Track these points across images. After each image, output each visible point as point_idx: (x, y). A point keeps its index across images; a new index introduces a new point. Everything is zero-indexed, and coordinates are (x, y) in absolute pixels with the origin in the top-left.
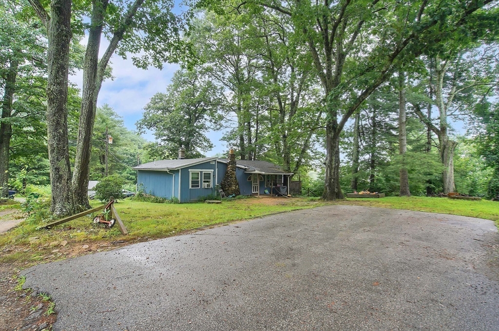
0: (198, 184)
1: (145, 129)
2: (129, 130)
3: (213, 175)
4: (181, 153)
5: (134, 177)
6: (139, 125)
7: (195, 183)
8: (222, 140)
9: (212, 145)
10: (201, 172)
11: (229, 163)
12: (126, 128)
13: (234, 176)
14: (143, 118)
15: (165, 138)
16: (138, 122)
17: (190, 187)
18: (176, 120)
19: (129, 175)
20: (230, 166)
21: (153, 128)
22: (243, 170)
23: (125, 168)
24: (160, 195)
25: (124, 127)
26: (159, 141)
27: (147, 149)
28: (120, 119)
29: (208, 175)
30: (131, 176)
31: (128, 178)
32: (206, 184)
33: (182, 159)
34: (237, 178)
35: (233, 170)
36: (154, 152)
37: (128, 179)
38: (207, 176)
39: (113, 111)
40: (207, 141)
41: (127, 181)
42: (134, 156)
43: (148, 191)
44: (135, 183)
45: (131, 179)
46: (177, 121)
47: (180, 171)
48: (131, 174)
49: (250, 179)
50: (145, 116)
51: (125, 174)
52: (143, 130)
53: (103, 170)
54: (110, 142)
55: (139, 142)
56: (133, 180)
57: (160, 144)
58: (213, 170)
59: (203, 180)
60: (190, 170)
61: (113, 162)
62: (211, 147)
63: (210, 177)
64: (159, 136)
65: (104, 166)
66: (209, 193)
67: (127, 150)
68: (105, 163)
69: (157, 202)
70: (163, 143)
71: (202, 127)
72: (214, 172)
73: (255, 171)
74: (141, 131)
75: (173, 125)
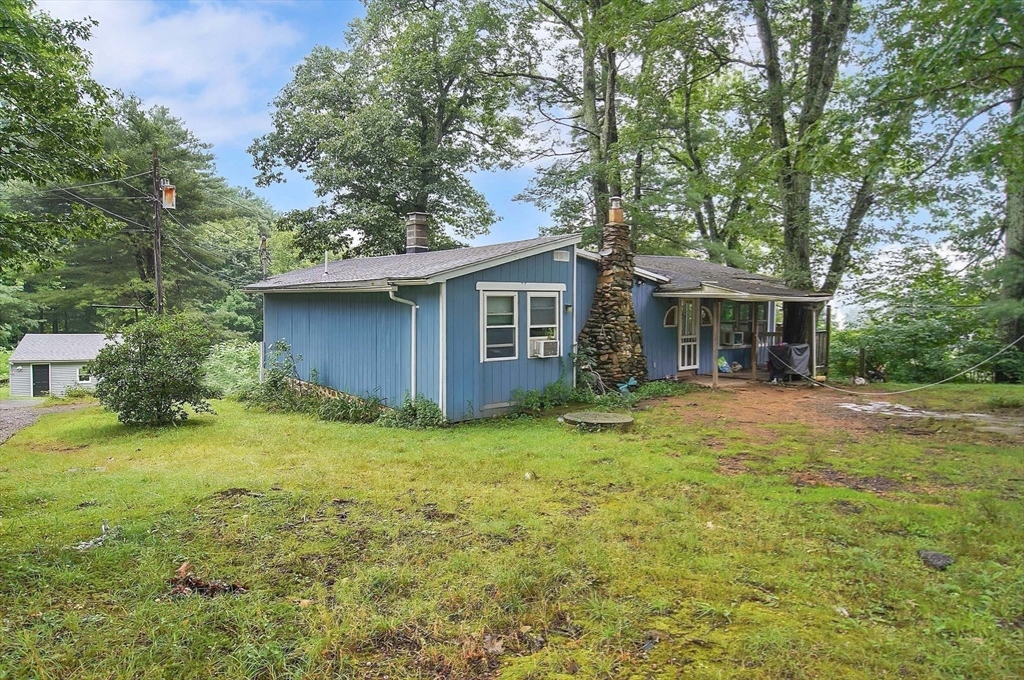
0: (511, 340)
1: (280, 166)
2: (231, 184)
3: (566, 307)
4: (414, 230)
5: (247, 320)
6: (261, 154)
7: (501, 338)
8: (520, 198)
9: (491, 214)
10: (522, 293)
11: (610, 261)
12: (223, 179)
13: (626, 309)
14: (275, 130)
15: (345, 191)
16: (257, 142)
17: (483, 357)
18: (382, 128)
19: (233, 314)
20: (615, 269)
21: (304, 165)
22: (650, 288)
23: (220, 295)
24: (354, 385)
25: (217, 176)
26: (329, 199)
27: (291, 228)
28: (204, 152)
29: (544, 306)
30: (240, 318)
31: (231, 325)
32: (542, 340)
33: (417, 250)
34: (637, 316)
35: (624, 287)
36: (313, 237)
37: (232, 328)
38: (544, 310)
39: (184, 128)
40: (477, 202)
41: (227, 333)
42: (247, 259)
43: (305, 370)
44: (257, 337)
45: (242, 328)
46: (386, 131)
47: (444, 289)
48: (239, 312)
49: (671, 320)
50: (279, 126)
51: (222, 311)
52: (275, 170)
53: (148, 297)
54: (169, 202)
55: (260, 220)
56: (248, 328)
57: (332, 212)
58: (562, 287)
59: (529, 326)
60: (480, 286)
61: (181, 272)
62: (486, 220)
63: (553, 311)
64: (327, 183)
65: (152, 286)
66: (551, 376)
67: (227, 242)
68: (154, 277)
69: (345, 418)
70: (340, 210)
71: (459, 157)
72: (567, 294)
73: (701, 287)
74: (268, 174)
75: (373, 145)
